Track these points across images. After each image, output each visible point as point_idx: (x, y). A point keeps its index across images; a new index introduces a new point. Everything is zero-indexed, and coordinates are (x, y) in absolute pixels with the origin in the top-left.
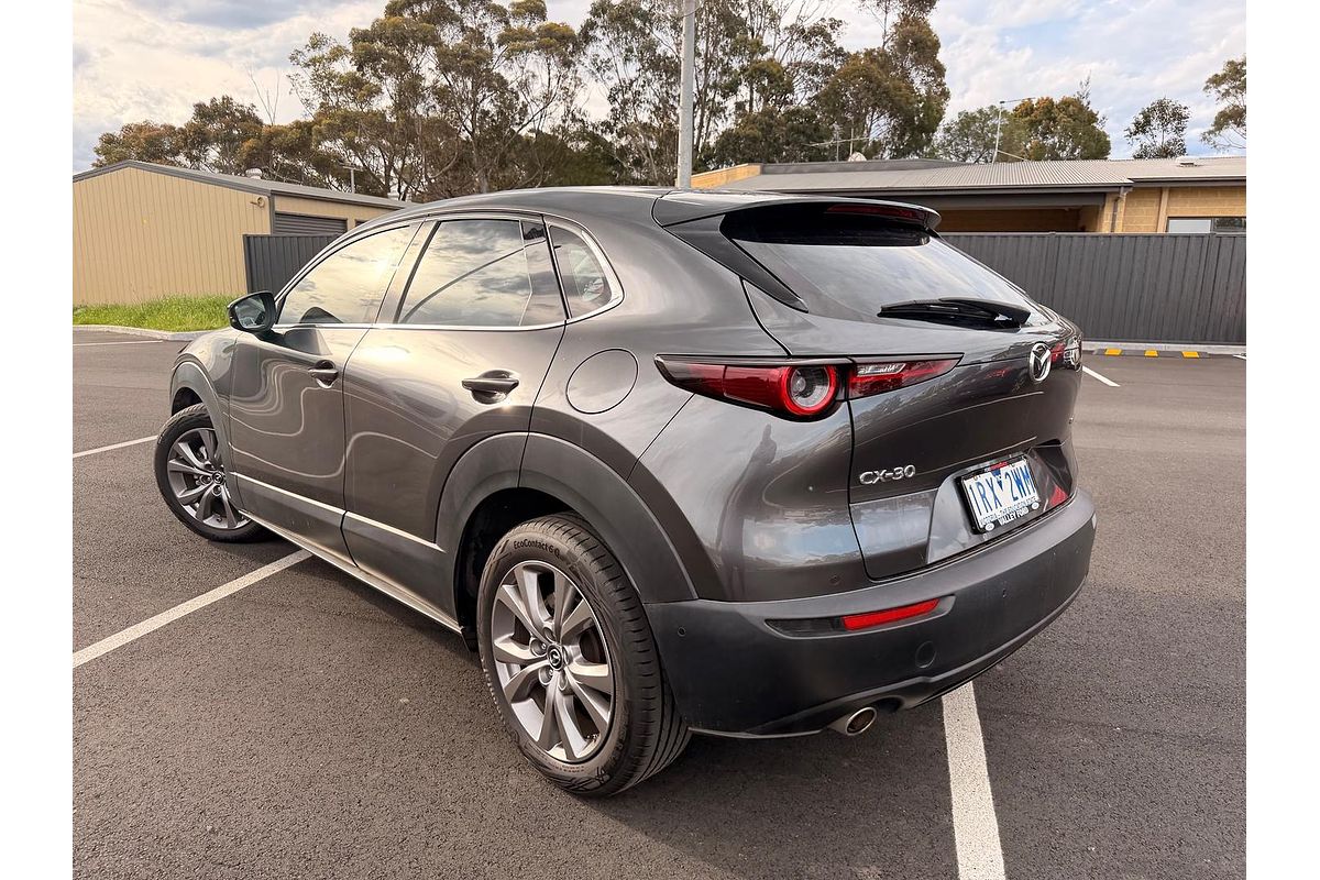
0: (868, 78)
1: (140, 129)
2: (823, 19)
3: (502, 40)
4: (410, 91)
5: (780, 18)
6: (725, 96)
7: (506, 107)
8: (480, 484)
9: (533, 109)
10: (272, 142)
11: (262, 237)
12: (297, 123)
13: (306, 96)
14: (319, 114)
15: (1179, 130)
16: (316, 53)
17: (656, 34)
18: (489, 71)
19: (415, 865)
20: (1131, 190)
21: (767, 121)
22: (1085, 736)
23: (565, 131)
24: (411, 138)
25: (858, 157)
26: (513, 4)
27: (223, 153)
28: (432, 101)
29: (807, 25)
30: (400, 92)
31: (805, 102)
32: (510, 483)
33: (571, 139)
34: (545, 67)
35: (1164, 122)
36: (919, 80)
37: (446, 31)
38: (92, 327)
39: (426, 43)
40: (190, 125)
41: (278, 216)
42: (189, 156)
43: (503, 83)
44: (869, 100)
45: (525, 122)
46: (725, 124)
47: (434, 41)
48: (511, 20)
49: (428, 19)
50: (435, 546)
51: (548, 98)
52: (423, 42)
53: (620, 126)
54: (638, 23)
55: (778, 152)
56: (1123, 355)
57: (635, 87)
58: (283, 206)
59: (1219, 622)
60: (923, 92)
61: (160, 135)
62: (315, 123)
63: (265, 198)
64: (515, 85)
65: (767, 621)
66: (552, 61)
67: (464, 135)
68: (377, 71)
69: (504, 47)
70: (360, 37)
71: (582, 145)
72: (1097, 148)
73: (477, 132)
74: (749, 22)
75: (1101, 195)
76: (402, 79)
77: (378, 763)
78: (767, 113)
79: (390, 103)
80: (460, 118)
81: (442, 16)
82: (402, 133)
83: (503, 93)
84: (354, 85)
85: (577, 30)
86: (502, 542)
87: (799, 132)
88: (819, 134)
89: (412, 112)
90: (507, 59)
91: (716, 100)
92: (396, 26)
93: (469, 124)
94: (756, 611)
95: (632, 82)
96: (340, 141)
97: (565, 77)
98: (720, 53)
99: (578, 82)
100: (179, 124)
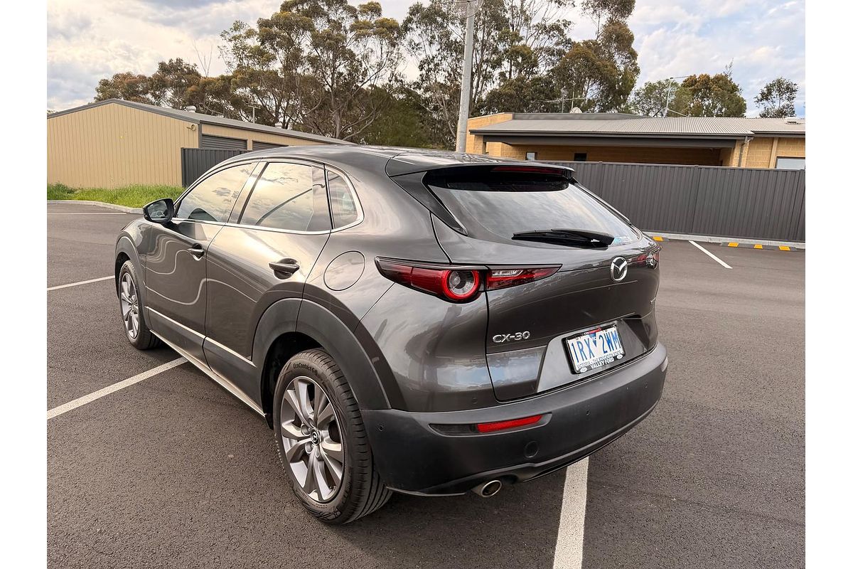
0: (587, 59)
1: (125, 77)
2: (558, 21)
3: (353, 28)
4: (294, 58)
5: (531, 19)
6: (494, 68)
7: (354, 70)
8: (276, 328)
9: (371, 72)
10: (206, 88)
11: (193, 150)
12: (222, 76)
13: (229, 60)
14: (236, 72)
15: (789, 99)
16: (237, 33)
17: (451, 27)
18: (344, 47)
19: (217, 560)
20: (752, 138)
21: (520, 84)
22: (652, 502)
23: (391, 86)
24: (293, 88)
25: (577, 110)
26: (360, 6)
27: (175, 94)
28: (307, 65)
29: (548, 24)
30: (287, 59)
31: (545, 73)
32: (291, 329)
33: (395, 92)
34: (379, 46)
35: (781, 93)
36: (620, 61)
37: (318, 21)
38: (85, 202)
39: (305, 29)
40: (155, 76)
41: (204, 137)
42: (154, 95)
43: (352, 55)
44: (586, 73)
45: (365, 81)
46: (492, 86)
47: (310, 27)
48: (359, 15)
49: (306, 13)
50: (251, 363)
51: (380, 66)
52: (303, 28)
53: (425, 85)
54: (439, 19)
55: (526, 105)
56: (740, 247)
57: (436, 61)
58: (207, 130)
59: (758, 432)
60: (622, 68)
61: (137, 82)
62: (233, 77)
63: (196, 125)
64: (360, 57)
65: (430, 424)
66: (384, 42)
67: (327, 87)
68: (273, 45)
69: (353, 33)
70: (264, 24)
71: (401, 96)
72: (737, 109)
73: (335, 86)
74: (510, 21)
75: (732, 141)
76: (289, 51)
77: (208, 495)
78: (520, 79)
79: (281, 66)
80: (324, 77)
81: (316, 12)
82: (288, 85)
83: (352, 62)
84: (259, 54)
85: (400, 23)
86: (287, 364)
87: (541, 92)
88: (553, 94)
89: (294, 71)
90: (356, 40)
91: (488, 70)
92: (286, 18)
93: (329, 80)
94: (425, 418)
95: (434, 57)
96: (248, 89)
97: (392, 52)
98: (492, 40)
99: (400, 56)
100: (149, 74)
